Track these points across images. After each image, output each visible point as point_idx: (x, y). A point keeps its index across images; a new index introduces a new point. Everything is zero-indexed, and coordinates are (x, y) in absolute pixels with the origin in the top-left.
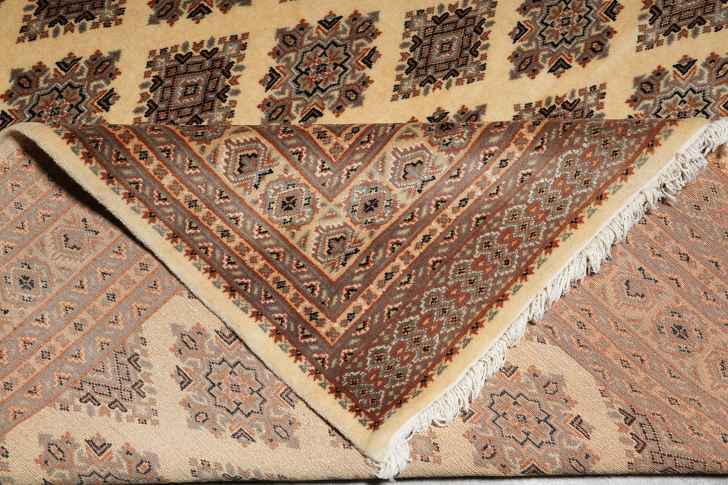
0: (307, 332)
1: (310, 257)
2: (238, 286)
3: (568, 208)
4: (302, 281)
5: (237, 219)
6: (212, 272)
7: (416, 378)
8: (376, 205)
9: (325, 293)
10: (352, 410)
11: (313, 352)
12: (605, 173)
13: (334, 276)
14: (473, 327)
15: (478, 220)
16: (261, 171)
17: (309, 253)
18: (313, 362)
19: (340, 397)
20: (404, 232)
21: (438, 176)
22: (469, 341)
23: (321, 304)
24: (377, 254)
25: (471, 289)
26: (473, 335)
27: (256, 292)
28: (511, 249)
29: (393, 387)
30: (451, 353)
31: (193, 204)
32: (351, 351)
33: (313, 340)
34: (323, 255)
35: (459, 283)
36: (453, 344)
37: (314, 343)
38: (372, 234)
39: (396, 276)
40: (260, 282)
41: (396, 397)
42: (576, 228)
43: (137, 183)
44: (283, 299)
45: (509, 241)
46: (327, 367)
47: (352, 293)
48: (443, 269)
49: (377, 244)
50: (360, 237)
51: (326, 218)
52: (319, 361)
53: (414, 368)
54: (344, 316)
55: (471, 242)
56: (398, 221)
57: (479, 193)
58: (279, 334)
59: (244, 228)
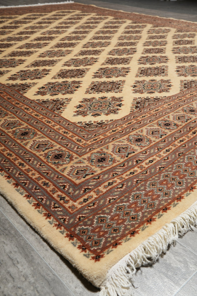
0: (56, 205)
1: (65, 175)
2: (21, 183)
4: (59, 183)
5: (30, 160)
7: (127, 232)
8: (104, 160)
9: (71, 189)
10: (79, 247)
11: (59, 215)
13: (78, 182)
14: (164, 209)
15: (160, 168)
17: (65, 173)
18: (58, 220)
20: (120, 170)
21: (136, 152)
22: (162, 215)
23: (68, 194)
24: (104, 176)
25: (160, 193)
26: (164, 213)
27: (30, 187)
29: (111, 236)
30: (150, 220)
31: (10, 155)
32: (84, 216)
33: (60, 209)
34: (73, 175)
35: (153, 190)
36: (151, 216)
37: (60, 211)
38: (102, 169)
39: (115, 184)
40: (33, 182)
41: (112, 242)
44: (46, 190)
45: (179, 175)
46: (66, 223)
48: (143, 183)
50: (95, 170)
51: (77, 163)
52: (62, 220)
53: (125, 227)
54: (82, 200)
55: (157, 175)
56: (116, 166)
57: (158, 159)
58: (39, 205)
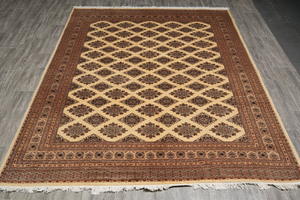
1: (25, 155)
2: (14, 150)
3: (59, 179)
6: (15, 146)
8: (41, 156)
12: (69, 179)
14: (27, 182)
16: (36, 141)
18: (7, 166)
19: (1, 174)
20: (38, 163)
21: (51, 159)
23: (18, 161)
29: (8, 179)
32: (12, 170)
33: (11, 164)
35: (34, 175)
36: (22, 182)
38: (35, 159)
39: (29, 166)
42: (56, 182)
43: (24, 130)
46: (7, 169)
47: (22, 163)
48: (35, 171)
49: (34, 161)
50: (33, 158)
53: (14, 179)
54: (17, 165)
58: (9, 160)
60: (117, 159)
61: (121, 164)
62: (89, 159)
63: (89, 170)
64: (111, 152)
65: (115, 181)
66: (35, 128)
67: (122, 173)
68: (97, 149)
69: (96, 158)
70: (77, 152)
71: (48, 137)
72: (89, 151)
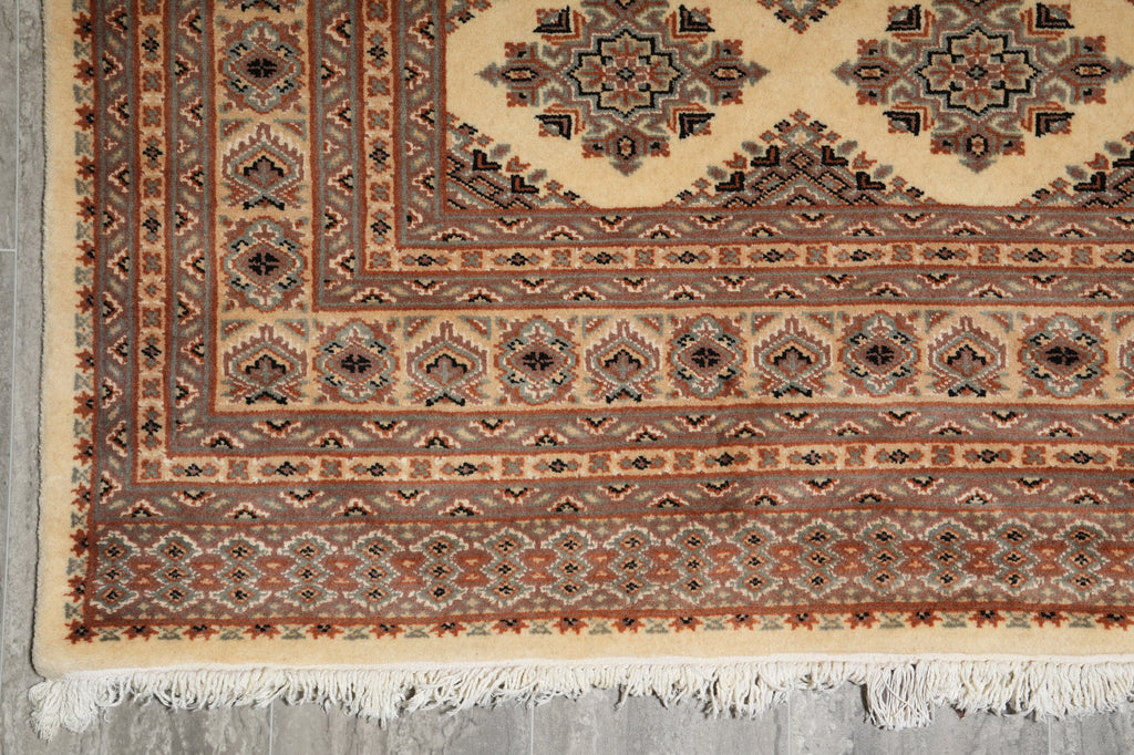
0: (124, 438)
1: (221, 352)
2: (101, 303)
3: (579, 598)
4: (179, 373)
5: (184, 220)
6: (90, 255)
7: (192, 616)
8: (362, 370)
9: (192, 413)
10: (74, 582)
11: (107, 467)
12: (662, 598)
13: (223, 404)
14: (320, 627)
15: (461, 508)
16: (270, 194)
17: (225, 346)
18: (96, 478)
19: (79, 553)
20: (361, 436)
21: (469, 407)
22: (299, 636)
23: (174, 422)
24: (300, 431)
25: (365, 583)
26: (310, 636)
27: (113, 331)
28: (461, 582)
29: (155, 601)
30: (263, 628)
31: (153, 152)
32: (152, 510)
33: (122, 453)
34: (238, 366)
35: (357, 562)
36: (277, 621)
37: (119, 459)
38: (321, 400)
39: (295, 478)
40: (131, 323)
41: (143, 616)
42: (562, 631)
43: (112, 66)
44: (136, 372)
45: (469, 569)
46: (104, 501)
47: (223, 445)
48: (358, 526)
49: (314, 419)
50: (303, 389)
51: (289, 325)
52: (104, 485)
53: (202, 602)
54: (187, 462)
55: (423, 526)
56: (367, 415)
57: (496, 475)
58: (90, 406)
59: (181, 241)
60: (1046, 399)
61: (1090, 449)
62: (801, 398)
63: (814, 513)
64: (981, 317)
65: (1050, 614)
66: (219, 43)
67: (1106, 548)
68: (852, 297)
69: (862, 388)
70: (674, 320)
71: (369, 150)
72: (787, 312)
